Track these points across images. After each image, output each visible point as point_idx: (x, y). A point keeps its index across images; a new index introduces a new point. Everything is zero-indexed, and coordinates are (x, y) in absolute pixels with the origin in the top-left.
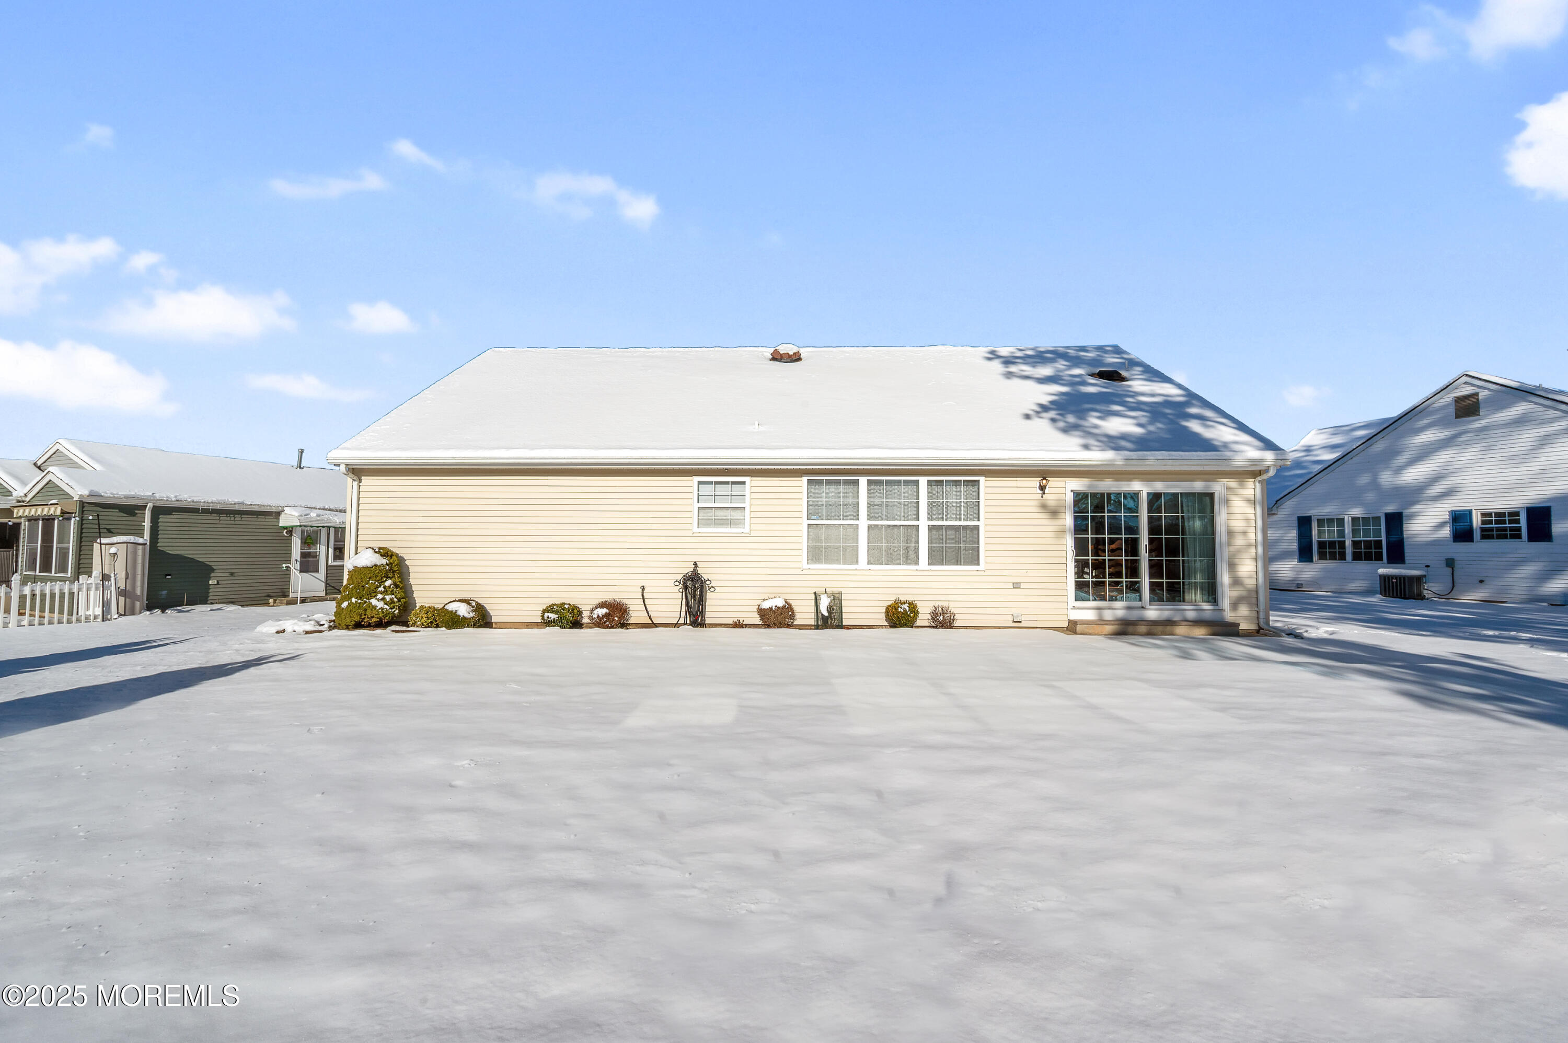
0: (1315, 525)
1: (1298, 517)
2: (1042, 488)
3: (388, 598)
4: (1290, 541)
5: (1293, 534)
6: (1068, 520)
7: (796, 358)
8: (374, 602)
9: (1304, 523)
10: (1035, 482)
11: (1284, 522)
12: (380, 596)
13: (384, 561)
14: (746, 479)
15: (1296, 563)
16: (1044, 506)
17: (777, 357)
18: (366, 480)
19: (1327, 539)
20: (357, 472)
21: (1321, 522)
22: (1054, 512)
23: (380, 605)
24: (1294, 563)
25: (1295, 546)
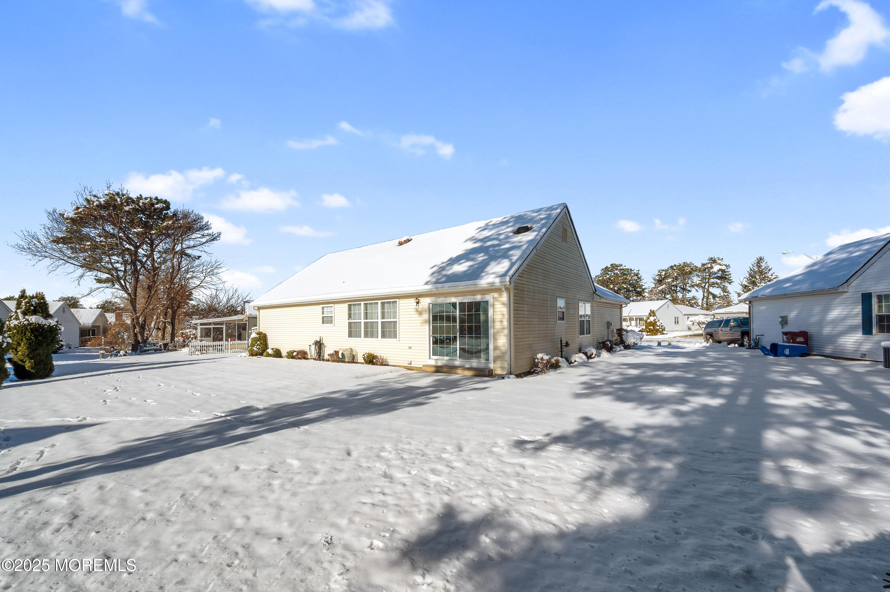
0: (874, 301)
1: (863, 294)
2: (418, 303)
3: (258, 347)
4: (856, 315)
5: (858, 309)
6: (426, 316)
7: (409, 241)
8: (254, 348)
9: (866, 298)
10: (413, 301)
11: (850, 299)
12: (255, 347)
13: (257, 336)
14: (332, 305)
15: (861, 335)
16: (417, 311)
17: (401, 244)
18: (261, 311)
19: (884, 314)
20: (259, 308)
21: (880, 298)
22: (420, 313)
23: (255, 349)
24: (858, 336)
25: (858, 321)
